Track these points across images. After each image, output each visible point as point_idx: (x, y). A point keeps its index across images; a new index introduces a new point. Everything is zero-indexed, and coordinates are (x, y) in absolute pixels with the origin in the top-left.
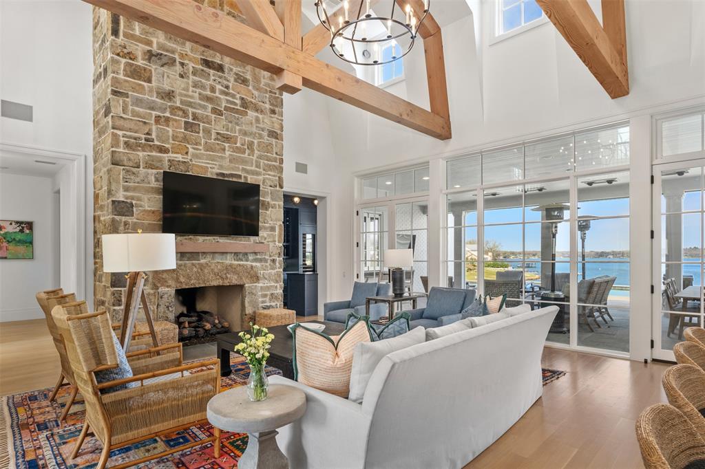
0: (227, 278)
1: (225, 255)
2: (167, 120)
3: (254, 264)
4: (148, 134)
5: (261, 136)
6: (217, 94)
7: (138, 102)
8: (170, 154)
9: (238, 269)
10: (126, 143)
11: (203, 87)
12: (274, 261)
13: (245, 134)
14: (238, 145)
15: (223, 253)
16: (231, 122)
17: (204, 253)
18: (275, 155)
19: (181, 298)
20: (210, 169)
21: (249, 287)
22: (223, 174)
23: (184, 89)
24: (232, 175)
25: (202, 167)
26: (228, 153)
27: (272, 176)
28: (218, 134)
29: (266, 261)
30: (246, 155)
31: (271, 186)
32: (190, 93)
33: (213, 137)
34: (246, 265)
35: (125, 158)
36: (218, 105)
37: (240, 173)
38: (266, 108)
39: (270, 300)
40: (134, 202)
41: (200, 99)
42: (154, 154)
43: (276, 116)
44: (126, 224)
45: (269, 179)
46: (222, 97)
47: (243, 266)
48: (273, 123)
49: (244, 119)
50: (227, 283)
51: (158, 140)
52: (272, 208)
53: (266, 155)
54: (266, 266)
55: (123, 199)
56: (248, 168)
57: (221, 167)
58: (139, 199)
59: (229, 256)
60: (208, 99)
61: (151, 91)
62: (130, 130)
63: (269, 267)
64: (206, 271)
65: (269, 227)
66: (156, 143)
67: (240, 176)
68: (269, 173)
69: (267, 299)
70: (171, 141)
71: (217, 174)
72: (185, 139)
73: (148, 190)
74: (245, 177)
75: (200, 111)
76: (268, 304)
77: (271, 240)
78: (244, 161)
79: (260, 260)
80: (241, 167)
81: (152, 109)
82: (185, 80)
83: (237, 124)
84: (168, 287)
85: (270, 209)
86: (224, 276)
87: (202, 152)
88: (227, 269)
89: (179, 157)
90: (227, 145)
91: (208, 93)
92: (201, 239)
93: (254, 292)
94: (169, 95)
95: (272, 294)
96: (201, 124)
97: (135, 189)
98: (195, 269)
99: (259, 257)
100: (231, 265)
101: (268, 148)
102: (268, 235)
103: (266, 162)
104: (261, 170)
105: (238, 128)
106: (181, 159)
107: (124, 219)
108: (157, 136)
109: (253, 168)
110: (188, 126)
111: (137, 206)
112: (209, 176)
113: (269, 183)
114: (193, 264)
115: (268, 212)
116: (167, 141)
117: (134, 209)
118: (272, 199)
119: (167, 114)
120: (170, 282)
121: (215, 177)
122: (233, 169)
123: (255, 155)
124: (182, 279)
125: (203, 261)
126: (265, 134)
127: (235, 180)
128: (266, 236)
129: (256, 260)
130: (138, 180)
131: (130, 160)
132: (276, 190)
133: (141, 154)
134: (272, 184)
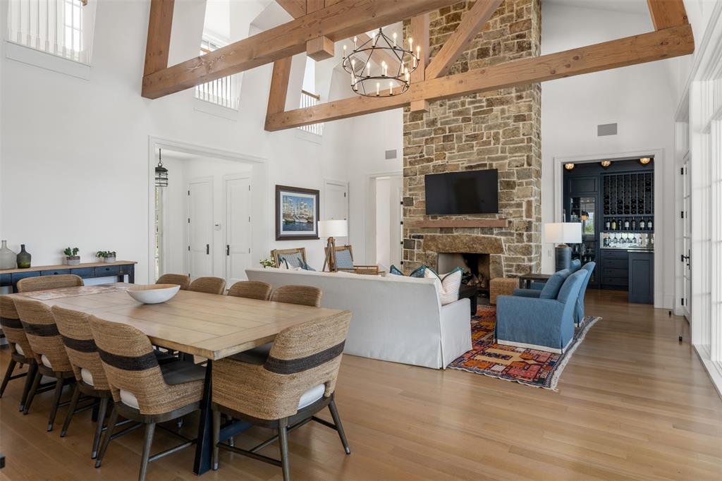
0: (473, 247)
1: (472, 230)
2: (432, 139)
3: (498, 237)
4: (421, 153)
5: (506, 125)
6: (467, 106)
7: (416, 135)
8: (435, 162)
9: (483, 240)
10: (410, 162)
11: (456, 106)
12: (521, 235)
13: (490, 128)
14: (485, 139)
15: (470, 228)
16: (477, 123)
17: (456, 228)
18: (522, 137)
19: (466, 261)
20: (461, 165)
21: (493, 256)
22: (471, 166)
23: (443, 114)
24: (478, 166)
25: (454, 165)
26: (475, 149)
27: (518, 156)
28: (467, 136)
29: (512, 234)
30: (492, 146)
31: (517, 167)
32: (447, 115)
33: (464, 140)
34: (491, 238)
35: (410, 172)
36: (467, 114)
37: (486, 162)
38: (512, 97)
39: (516, 270)
40: (414, 197)
41: (454, 116)
42: (425, 164)
43: (524, 100)
44: (410, 210)
45: (515, 161)
46: (470, 106)
47: (488, 238)
48: (519, 108)
49: (491, 116)
50: (472, 251)
51: (427, 155)
52: (519, 186)
53: (511, 140)
54: (512, 239)
55: (408, 196)
56: (493, 156)
57: (469, 161)
58: (416, 195)
59: (476, 231)
60: (460, 113)
61: (423, 124)
62: (412, 154)
63: (516, 240)
64: (457, 241)
65: (515, 204)
66: (426, 157)
67: (485, 165)
68: (516, 154)
69: (513, 269)
70: (435, 153)
71: (466, 168)
72: (444, 148)
73: (420, 189)
74: (491, 165)
75: (453, 125)
76: (515, 274)
77: (518, 215)
78: (490, 151)
79: (505, 234)
80: (486, 157)
81: (424, 136)
82: (444, 107)
83: (483, 123)
84: (432, 250)
85: (517, 187)
86: (471, 246)
87: (456, 153)
88: (473, 240)
89: (440, 162)
90: (474, 143)
91: (460, 108)
92: (454, 217)
93: (498, 261)
94: (433, 122)
95: (518, 265)
96: (455, 134)
97: (414, 189)
98: (449, 240)
99: (504, 231)
100: (476, 237)
101: (515, 132)
102: (514, 211)
103: (511, 146)
104: (507, 154)
105: (484, 125)
106: (441, 163)
107: (409, 208)
108: (426, 153)
109: (499, 154)
110: (446, 138)
111: (416, 199)
112: (460, 170)
113: (515, 164)
114: (448, 236)
115: (514, 191)
116: (432, 154)
117: (414, 201)
118: (519, 178)
119: (433, 136)
120: (433, 248)
121: (464, 170)
122: (479, 160)
123: (501, 143)
124: (440, 246)
125: (455, 234)
126: (511, 121)
127: (481, 169)
128: (511, 212)
129: (501, 234)
130: (415, 183)
131: (412, 172)
132: (524, 169)
133: (417, 166)
134: (518, 164)
